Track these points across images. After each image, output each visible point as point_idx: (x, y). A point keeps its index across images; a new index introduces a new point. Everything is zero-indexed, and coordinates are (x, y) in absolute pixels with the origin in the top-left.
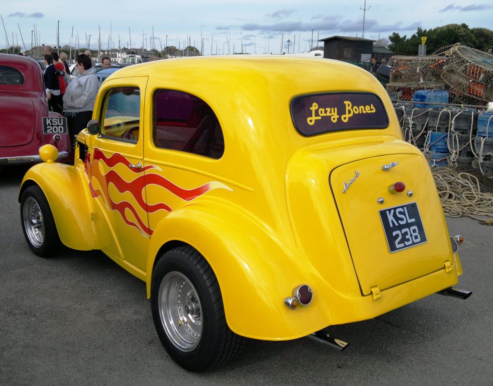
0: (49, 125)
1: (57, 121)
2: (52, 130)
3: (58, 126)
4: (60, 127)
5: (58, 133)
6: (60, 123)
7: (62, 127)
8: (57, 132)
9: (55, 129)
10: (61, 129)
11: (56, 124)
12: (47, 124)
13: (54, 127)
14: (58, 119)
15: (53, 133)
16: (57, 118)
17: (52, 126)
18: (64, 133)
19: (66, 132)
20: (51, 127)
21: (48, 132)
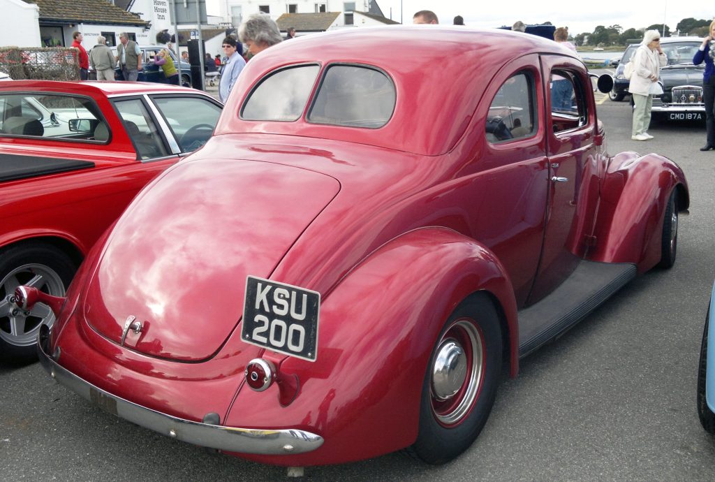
0: (262, 311)
1: (289, 300)
2: (266, 334)
3: (288, 319)
4: (294, 327)
5: (285, 348)
6: (298, 311)
7: (301, 329)
8: (280, 344)
9: (278, 329)
10: (296, 333)
11: (283, 313)
12: (257, 307)
13: (276, 322)
14: (294, 293)
15: (269, 344)
16: (290, 290)
17: (272, 316)
18: (304, 353)
19: (313, 351)
20: (265, 319)
21: (255, 337)
